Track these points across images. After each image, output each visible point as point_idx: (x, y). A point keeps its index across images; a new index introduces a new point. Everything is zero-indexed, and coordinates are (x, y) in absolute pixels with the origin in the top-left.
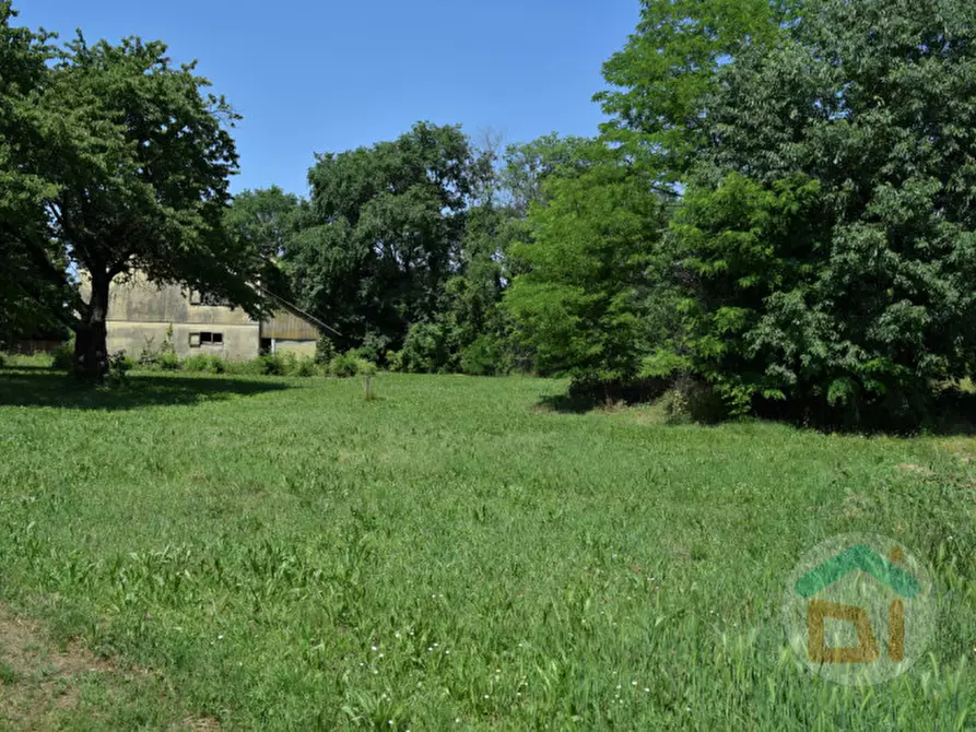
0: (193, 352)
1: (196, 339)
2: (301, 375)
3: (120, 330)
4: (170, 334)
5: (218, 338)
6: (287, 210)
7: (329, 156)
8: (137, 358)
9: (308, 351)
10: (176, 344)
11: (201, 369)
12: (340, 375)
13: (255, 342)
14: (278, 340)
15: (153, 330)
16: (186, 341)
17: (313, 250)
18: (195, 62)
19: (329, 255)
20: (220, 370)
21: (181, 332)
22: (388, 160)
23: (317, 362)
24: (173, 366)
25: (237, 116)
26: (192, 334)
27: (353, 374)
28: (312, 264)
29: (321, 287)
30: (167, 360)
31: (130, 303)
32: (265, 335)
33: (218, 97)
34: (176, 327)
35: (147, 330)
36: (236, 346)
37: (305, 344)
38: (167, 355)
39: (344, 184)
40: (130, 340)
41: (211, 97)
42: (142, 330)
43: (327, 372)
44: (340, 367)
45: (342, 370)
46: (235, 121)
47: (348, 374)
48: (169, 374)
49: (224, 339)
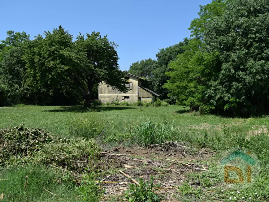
0: (123, 101)
1: (123, 98)
2: (146, 106)
3: (107, 96)
4: (118, 97)
5: (128, 97)
6: (152, 64)
7: (163, 49)
8: (111, 103)
9: (150, 100)
10: (119, 99)
11: (124, 105)
12: (157, 106)
13: (137, 98)
14: (142, 98)
15: (114, 96)
16: (121, 99)
17: (157, 74)
18: (107, 35)
19: (160, 75)
20: (128, 105)
21: (120, 96)
22: (176, 49)
23: (152, 103)
24: (118, 104)
25: (117, 46)
26: (122, 97)
27: (160, 106)
28: (156, 78)
29: (158, 83)
30: (117, 103)
31: (109, 90)
32: (139, 96)
33: (112, 42)
34: (119, 95)
35: (113, 96)
36: (132, 99)
37: (148, 98)
38: (117, 102)
39: (164, 56)
40: (109, 98)
41: (111, 42)
42: (112, 96)
43: (153, 105)
44: (156, 104)
45: (157, 105)
46: (117, 47)
47: (158, 105)
48: (117, 106)
49: (130, 98)
